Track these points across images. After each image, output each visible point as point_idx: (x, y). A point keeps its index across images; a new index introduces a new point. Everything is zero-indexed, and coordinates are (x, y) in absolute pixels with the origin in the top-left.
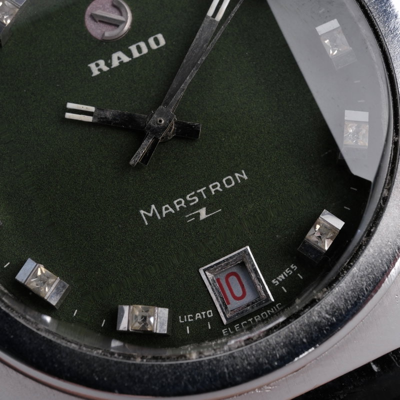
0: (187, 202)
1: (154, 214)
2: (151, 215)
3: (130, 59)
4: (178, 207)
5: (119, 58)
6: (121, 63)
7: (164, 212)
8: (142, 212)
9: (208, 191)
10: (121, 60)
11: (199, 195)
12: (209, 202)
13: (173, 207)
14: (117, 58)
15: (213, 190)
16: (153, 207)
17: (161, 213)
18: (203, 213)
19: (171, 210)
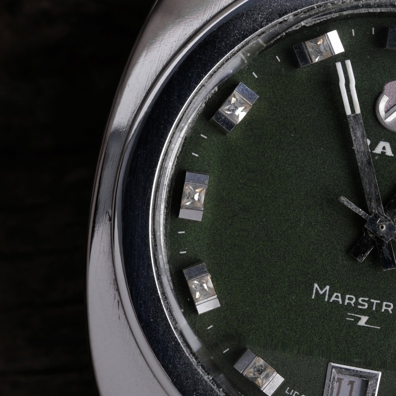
0: (357, 303)
1: (324, 294)
2: (321, 292)
3: (393, 155)
4: (347, 301)
5: (384, 148)
6: (383, 153)
7: (333, 298)
8: (316, 286)
9: (379, 306)
10: (384, 151)
11: (371, 305)
12: (374, 315)
13: (343, 299)
14: (382, 147)
15: (384, 308)
16: (328, 287)
17: (330, 296)
18: (363, 321)
19: (340, 300)
